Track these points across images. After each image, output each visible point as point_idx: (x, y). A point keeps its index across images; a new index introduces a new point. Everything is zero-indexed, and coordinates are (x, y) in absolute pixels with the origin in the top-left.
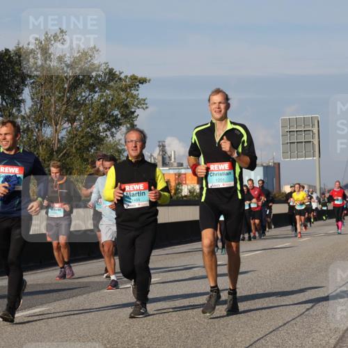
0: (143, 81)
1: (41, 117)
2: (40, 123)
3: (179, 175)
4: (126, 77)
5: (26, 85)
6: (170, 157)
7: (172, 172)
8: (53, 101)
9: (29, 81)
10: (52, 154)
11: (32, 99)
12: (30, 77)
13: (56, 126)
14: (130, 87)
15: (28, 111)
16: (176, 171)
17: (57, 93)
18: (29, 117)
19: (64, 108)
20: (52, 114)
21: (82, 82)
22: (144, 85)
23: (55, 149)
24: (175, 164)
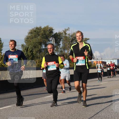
0: (88, 39)
1: (64, 48)
2: (64, 49)
3: (97, 61)
4: (84, 38)
5: (61, 41)
6: (95, 57)
7: (95, 61)
8: (67, 44)
9: (62, 40)
10: (67, 57)
11: (62, 44)
12: (62, 39)
13: (68, 50)
14: (85, 41)
15: (61, 47)
16: (96, 61)
17: (68, 43)
18: (62, 48)
19: (70, 46)
20: (67, 47)
21: (74, 40)
22: (89, 40)
23: (68, 55)
24: (96, 59)
